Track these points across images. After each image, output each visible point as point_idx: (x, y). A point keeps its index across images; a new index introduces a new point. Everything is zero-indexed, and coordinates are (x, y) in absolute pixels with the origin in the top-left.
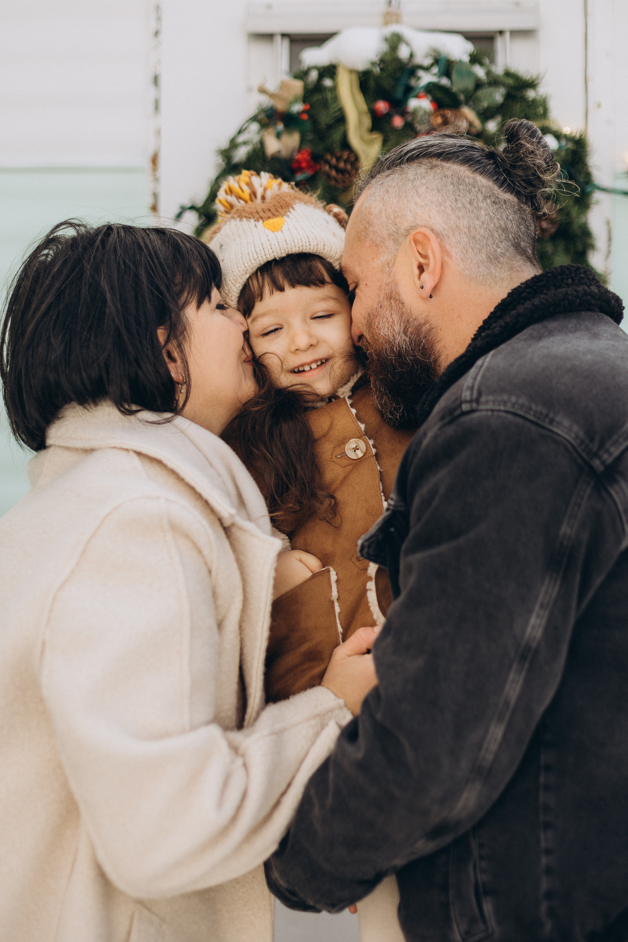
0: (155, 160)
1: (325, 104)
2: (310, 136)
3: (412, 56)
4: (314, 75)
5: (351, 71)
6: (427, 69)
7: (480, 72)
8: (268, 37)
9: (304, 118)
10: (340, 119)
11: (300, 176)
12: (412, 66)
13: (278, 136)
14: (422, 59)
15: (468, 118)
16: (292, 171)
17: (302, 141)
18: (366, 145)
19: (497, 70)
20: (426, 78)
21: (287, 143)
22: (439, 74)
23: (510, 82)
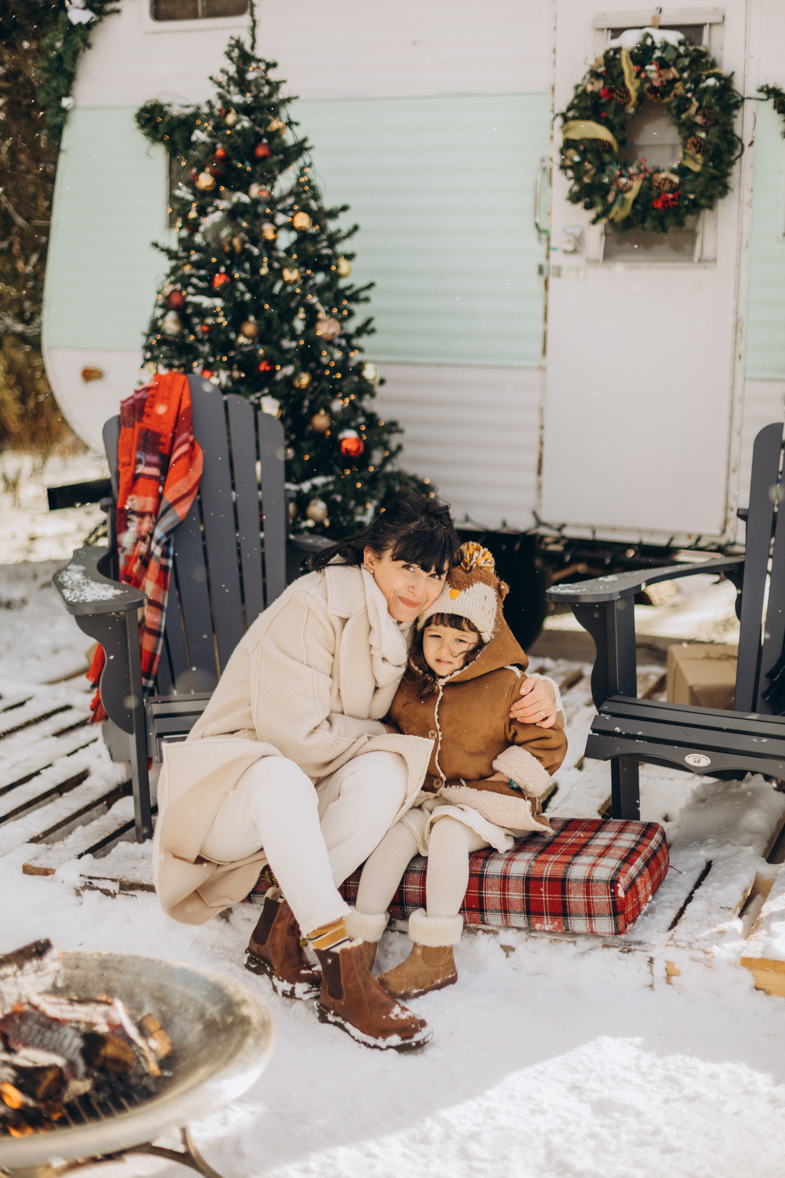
0: (553, 89)
1: (615, 67)
2: (610, 81)
3: (653, 43)
4: (612, 53)
5: (626, 51)
6: (659, 49)
7: (682, 50)
8: (602, 29)
9: (604, 74)
10: (622, 73)
11: (603, 100)
12: (653, 48)
13: (592, 84)
14: (658, 44)
15: (673, 72)
16: (600, 98)
17: (604, 84)
18: (632, 84)
19: (691, 48)
20: (658, 54)
21: (599, 85)
22: (663, 52)
23: (694, 54)
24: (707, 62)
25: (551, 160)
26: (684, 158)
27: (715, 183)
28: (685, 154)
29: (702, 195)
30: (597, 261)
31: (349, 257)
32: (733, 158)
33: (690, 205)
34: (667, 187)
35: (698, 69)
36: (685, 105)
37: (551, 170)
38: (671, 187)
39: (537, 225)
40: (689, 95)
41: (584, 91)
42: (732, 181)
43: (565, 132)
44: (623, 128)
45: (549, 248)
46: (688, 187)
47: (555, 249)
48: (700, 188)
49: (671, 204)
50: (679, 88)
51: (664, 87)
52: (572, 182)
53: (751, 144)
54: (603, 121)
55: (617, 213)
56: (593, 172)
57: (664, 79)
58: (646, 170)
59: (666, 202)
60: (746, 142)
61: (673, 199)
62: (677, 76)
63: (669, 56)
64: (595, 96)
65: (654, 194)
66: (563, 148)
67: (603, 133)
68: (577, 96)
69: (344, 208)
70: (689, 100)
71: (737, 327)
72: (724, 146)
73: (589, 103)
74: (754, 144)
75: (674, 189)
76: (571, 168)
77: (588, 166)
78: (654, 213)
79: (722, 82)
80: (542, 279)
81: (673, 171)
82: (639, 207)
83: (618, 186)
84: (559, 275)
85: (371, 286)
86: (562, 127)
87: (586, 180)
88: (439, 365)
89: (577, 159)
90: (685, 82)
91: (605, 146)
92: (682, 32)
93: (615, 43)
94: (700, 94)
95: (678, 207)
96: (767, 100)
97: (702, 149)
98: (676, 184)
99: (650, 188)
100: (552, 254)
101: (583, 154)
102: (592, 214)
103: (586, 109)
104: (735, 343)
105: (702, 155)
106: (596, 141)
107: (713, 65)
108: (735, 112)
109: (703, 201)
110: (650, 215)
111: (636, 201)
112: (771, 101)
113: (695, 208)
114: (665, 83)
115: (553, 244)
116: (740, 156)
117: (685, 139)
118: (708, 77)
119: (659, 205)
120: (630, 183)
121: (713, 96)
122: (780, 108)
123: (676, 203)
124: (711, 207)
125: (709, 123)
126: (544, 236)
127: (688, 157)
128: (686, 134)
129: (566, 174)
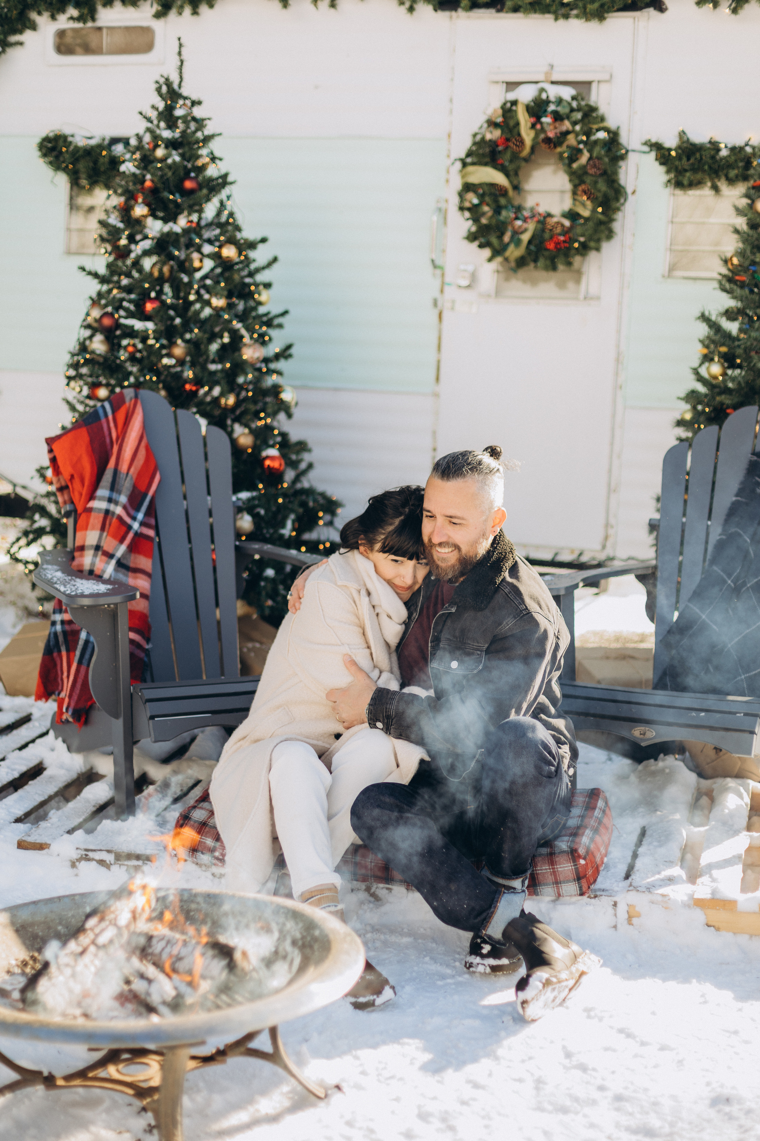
0: (449, 136)
1: (512, 117)
2: (506, 131)
3: (548, 97)
4: (509, 105)
5: (523, 104)
6: (553, 103)
7: (574, 104)
8: (497, 82)
9: (502, 124)
10: (518, 124)
11: (500, 148)
12: (547, 102)
13: (491, 132)
14: (552, 98)
15: (567, 125)
16: (497, 146)
17: (502, 133)
18: (528, 135)
19: (583, 103)
20: (552, 107)
21: (495, 134)
22: (557, 106)
23: (586, 109)
24: (597, 117)
25: (447, 201)
26: (574, 204)
27: (603, 227)
28: (575, 200)
29: (590, 239)
30: (489, 296)
31: (268, 286)
32: (618, 205)
33: (581, 248)
34: (559, 230)
35: (589, 123)
36: (576, 155)
37: (446, 211)
38: (563, 230)
39: (433, 261)
40: (581, 146)
41: (483, 139)
42: (616, 226)
43: (463, 177)
44: (516, 174)
45: (443, 284)
46: (579, 230)
47: (449, 284)
48: (590, 232)
49: (562, 245)
50: (571, 140)
51: (558, 138)
52: (470, 222)
53: (634, 192)
54: (500, 167)
55: (512, 252)
56: (490, 214)
57: (558, 131)
58: (540, 214)
59: (558, 243)
60: (629, 190)
61: (564, 242)
62: (570, 128)
63: (563, 110)
64: (493, 144)
65: (547, 235)
66: (462, 191)
67: (499, 178)
68: (475, 144)
69: (264, 240)
70: (580, 151)
71: (618, 360)
72: (611, 193)
73: (487, 150)
74: (637, 193)
75: (566, 232)
76: (469, 209)
77: (486, 208)
78: (546, 253)
79: (611, 135)
80: (435, 313)
81: (565, 215)
82: (532, 248)
83: (514, 228)
84: (453, 309)
85: (285, 313)
86: (461, 171)
87: (484, 221)
88: (336, 390)
89: (476, 201)
90: (577, 134)
91: (502, 192)
92: (574, 88)
93: (511, 96)
94: (591, 145)
95: (569, 249)
96: (648, 152)
97: (592, 196)
98: (567, 228)
99: (543, 230)
100: (447, 289)
101: (481, 197)
102: (487, 252)
103: (483, 155)
104: (617, 374)
105: (592, 202)
106: (493, 185)
107: (602, 119)
108: (621, 163)
109: (592, 244)
110: (543, 255)
111: (530, 242)
112: (653, 154)
113: (584, 249)
114: (559, 135)
115: (447, 279)
116: (623, 204)
117: (575, 186)
118: (598, 130)
119: (551, 246)
120: (525, 225)
121: (603, 147)
122: (662, 160)
123: (567, 245)
124: (598, 249)
125: (598, 172)
126: (438, 272)
127: (577, 203)
128: (577, 182)
129: (463, 215)
